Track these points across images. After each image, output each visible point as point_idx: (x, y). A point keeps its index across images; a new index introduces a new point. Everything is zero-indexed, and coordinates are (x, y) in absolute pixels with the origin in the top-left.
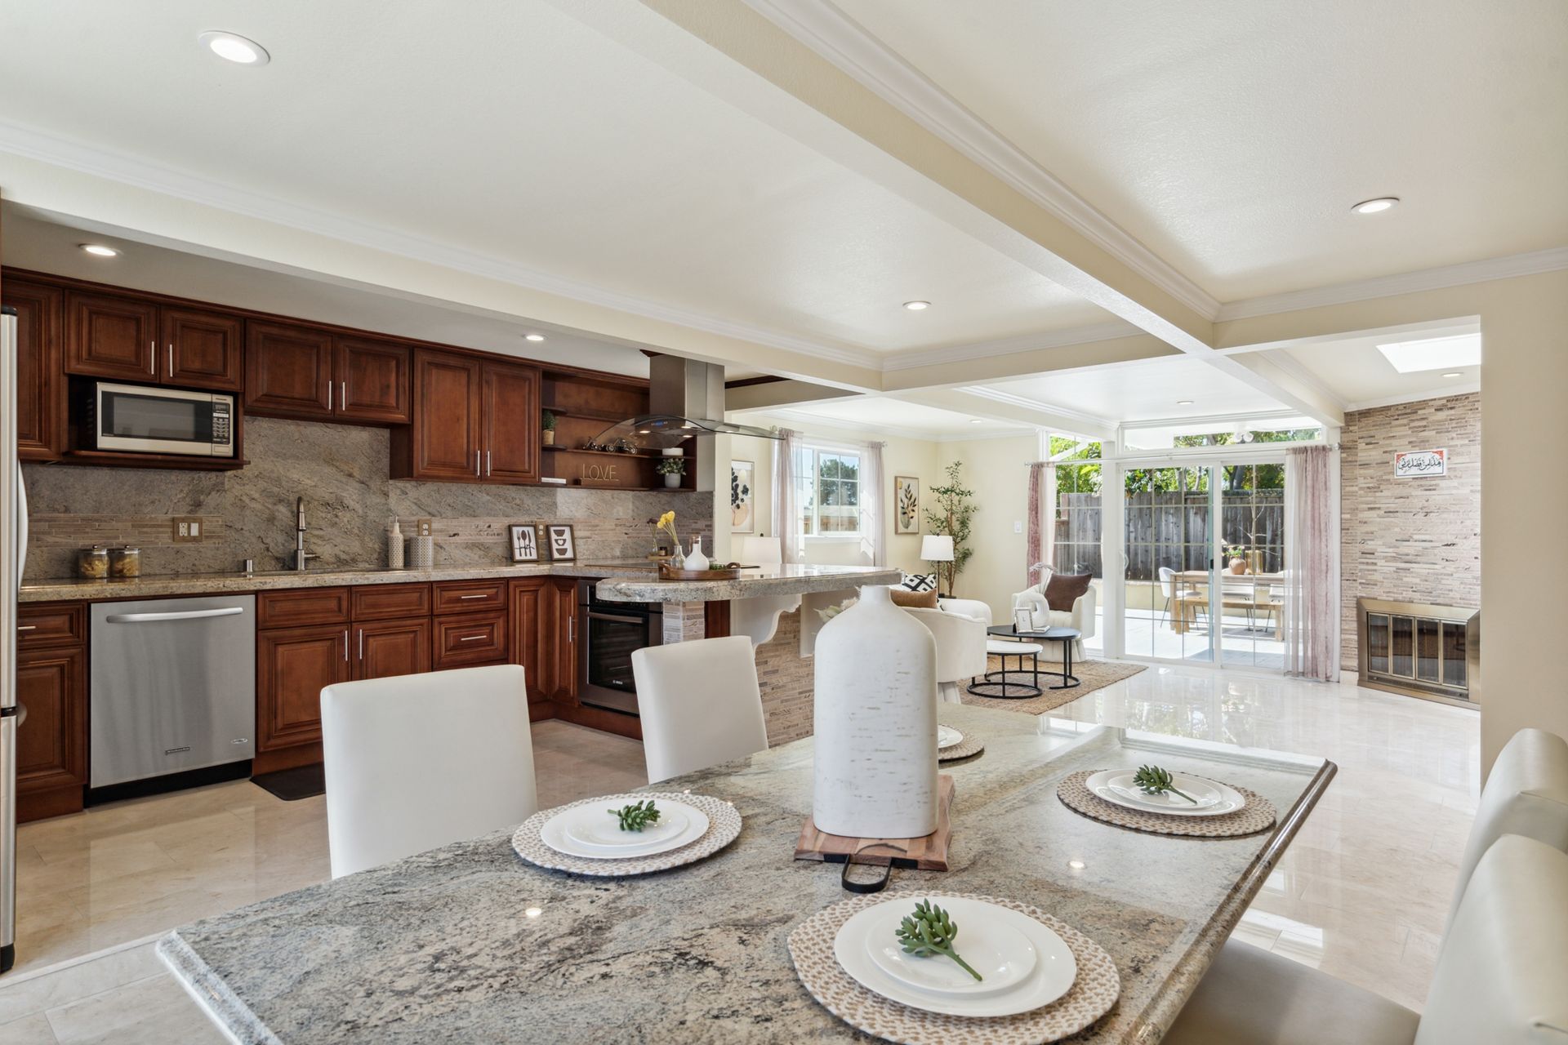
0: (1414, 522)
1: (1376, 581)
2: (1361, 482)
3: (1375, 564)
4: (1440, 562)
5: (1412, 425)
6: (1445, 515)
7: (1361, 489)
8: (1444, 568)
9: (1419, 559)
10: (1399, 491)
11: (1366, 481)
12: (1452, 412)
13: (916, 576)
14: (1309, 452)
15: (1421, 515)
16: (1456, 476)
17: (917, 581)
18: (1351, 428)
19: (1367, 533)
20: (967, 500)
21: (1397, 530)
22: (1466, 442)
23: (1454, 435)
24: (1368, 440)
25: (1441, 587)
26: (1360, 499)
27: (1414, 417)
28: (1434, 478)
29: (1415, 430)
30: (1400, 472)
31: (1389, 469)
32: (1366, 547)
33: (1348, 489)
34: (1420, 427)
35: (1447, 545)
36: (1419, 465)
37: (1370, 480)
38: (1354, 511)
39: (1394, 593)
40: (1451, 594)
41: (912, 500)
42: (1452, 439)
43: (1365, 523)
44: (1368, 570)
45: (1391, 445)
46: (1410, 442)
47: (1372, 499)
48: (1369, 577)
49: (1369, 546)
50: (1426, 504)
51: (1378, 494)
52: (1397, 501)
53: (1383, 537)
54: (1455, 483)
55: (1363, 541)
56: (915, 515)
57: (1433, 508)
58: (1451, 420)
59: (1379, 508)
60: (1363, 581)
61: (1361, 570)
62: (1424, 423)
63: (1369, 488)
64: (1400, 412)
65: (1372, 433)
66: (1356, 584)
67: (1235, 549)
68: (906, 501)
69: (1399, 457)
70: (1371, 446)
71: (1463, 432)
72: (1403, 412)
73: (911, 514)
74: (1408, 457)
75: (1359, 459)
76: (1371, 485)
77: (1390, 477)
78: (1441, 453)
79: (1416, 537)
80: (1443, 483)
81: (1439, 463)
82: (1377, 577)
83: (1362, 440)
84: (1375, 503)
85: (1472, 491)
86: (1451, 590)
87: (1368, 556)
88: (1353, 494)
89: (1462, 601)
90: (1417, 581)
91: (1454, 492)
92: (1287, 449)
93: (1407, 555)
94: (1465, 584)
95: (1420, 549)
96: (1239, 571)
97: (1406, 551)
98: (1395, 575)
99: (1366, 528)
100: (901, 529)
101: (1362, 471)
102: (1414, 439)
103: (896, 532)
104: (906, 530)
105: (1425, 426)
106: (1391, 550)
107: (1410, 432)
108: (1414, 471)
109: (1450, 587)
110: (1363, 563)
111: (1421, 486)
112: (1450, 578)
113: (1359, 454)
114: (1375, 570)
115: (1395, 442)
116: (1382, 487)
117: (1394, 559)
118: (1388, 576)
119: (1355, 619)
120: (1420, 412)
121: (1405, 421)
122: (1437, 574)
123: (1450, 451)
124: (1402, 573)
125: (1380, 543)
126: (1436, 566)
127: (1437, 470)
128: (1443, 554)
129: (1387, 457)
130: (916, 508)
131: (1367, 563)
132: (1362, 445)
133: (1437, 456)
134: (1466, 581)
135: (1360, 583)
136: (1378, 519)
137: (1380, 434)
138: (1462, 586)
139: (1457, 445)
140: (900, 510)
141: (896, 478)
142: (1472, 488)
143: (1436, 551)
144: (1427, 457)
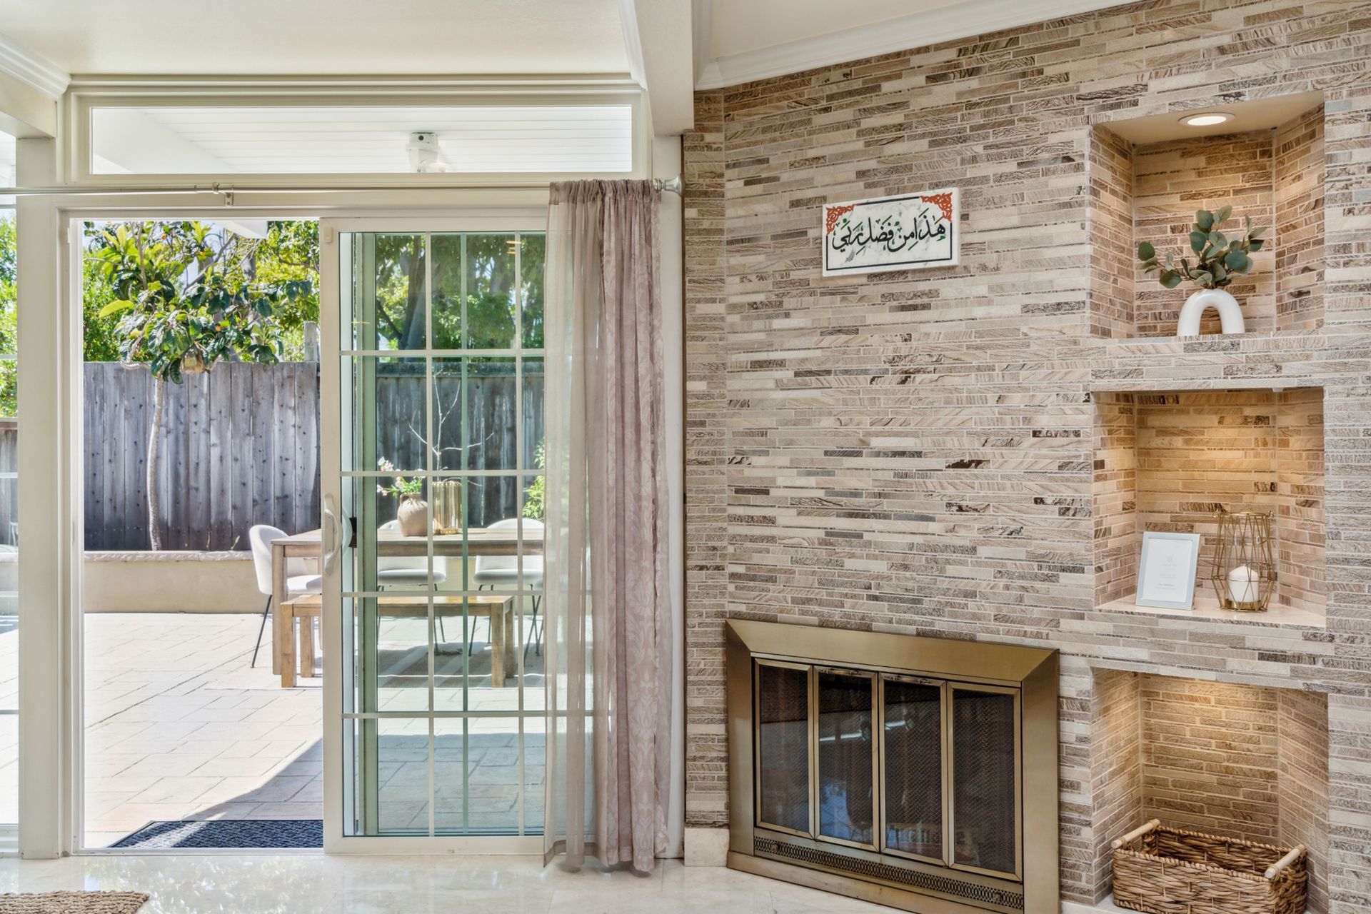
0: (873, 401)
1: (774, 569)
2: (734, 290)
3: (770, 521)
4: (942, 512)
5: (868, 123)
6: (954, 380)
7: (733, 308)
8: (953, 530)
9: (886, 505)
10: (828, 311)
11: (749, 286)
12: (974, 83)
14: (609, 195)
15: (890, 382)
16: (984, 268)
18: (709, 137)
19: (750, 433)
21: (828, 422)
22: (1010, 166)
23: (979, 149)
24: (751, 172)
25: (944, 584)
26: (733, 339)
27: (874, 101)
28: (925, 273)
29: (873, 138)
30: (836, 259)
31: (805, 252)
32: (748, 472)
33: (702, 309)
34: (886, 128)
35: (961, 465)
36: (886, 237)
37: (755, 284)
38: (715, 371)
39: (820, 603)
40: (972, 605)
42: (974, 159)
43: (745, 404)
44: (753, 539)
45: (808, 183)
46: (861, 174)
47: (762, 336)
48: (756, 559)
49: (757, 469)
50: (904, 349)
51: (778, 323)
52: (828, 340)
53: (789, 443)
54: (979, 286)
55: (740, 458)
57: (923, 361)
58: (970, 105)
59: (781, 364)
60: (741, 569)
61: (734, 539)
62: (897, 117)
63: (753, 306)
64: (834, 89)
65: (761, 151)
66: (723, 580)
67: (408, 479)
69: (834, 214)
70: (758, 189)
71: (1002, 139)
72: (843, 87)
74: (858, 216)
75: (727, 224)
76: (760, 298)
77: (810, 274)
78: (944, 201)
79: (877, 443)
80: (948, 289)
81: (941, 230)
82: (776, 558)
83: (729, 173)
84: (770, 347)
85: (1027, 309)
86: (970, 595)
87: (753, 498)
88: (714, 323)
89: (1003, 627)
90: (880, 567)
91: (979, 312)
92: (554, 187)
93: (855, 494)
94: (1010, 575)
95: (889, 476)
96: (417, 528)
97: (852, 482)
98: (822, 553)
99: (745, 421)
101: (736, 260)
102: (871, 164)
105: (900, 127)
106: (812, 481)
107: (860, 145)
108: (874, 255)
109: (969, 586)
110: (739, 519)
111: (891, 296)
112: (969, 558)
113: (730, 212)
114: (771, 539)
115: (821, 175)
116: (789, 303)
117: (820, 507)
118: (804, 554)
119: (719, 677)
120: (887, 87)
121: (847, 115)
122: (934, 549)
123: (965, 195)
124: (842, 547)
125: (784, 460)
126: (932, 527)
127: (935, 249)
128: (950, 491)
129: (799, 218)
131: (751, 520)
132: (733, 187)
133: (935, 211)
134: (1010, 566)
135: (733, 576)
136: (780, 395)
137: (779, 155)
138: (1002, 582)
139: (985, 179)
142: (1030, 300)
143: (931, 483)
144: (907, 213)
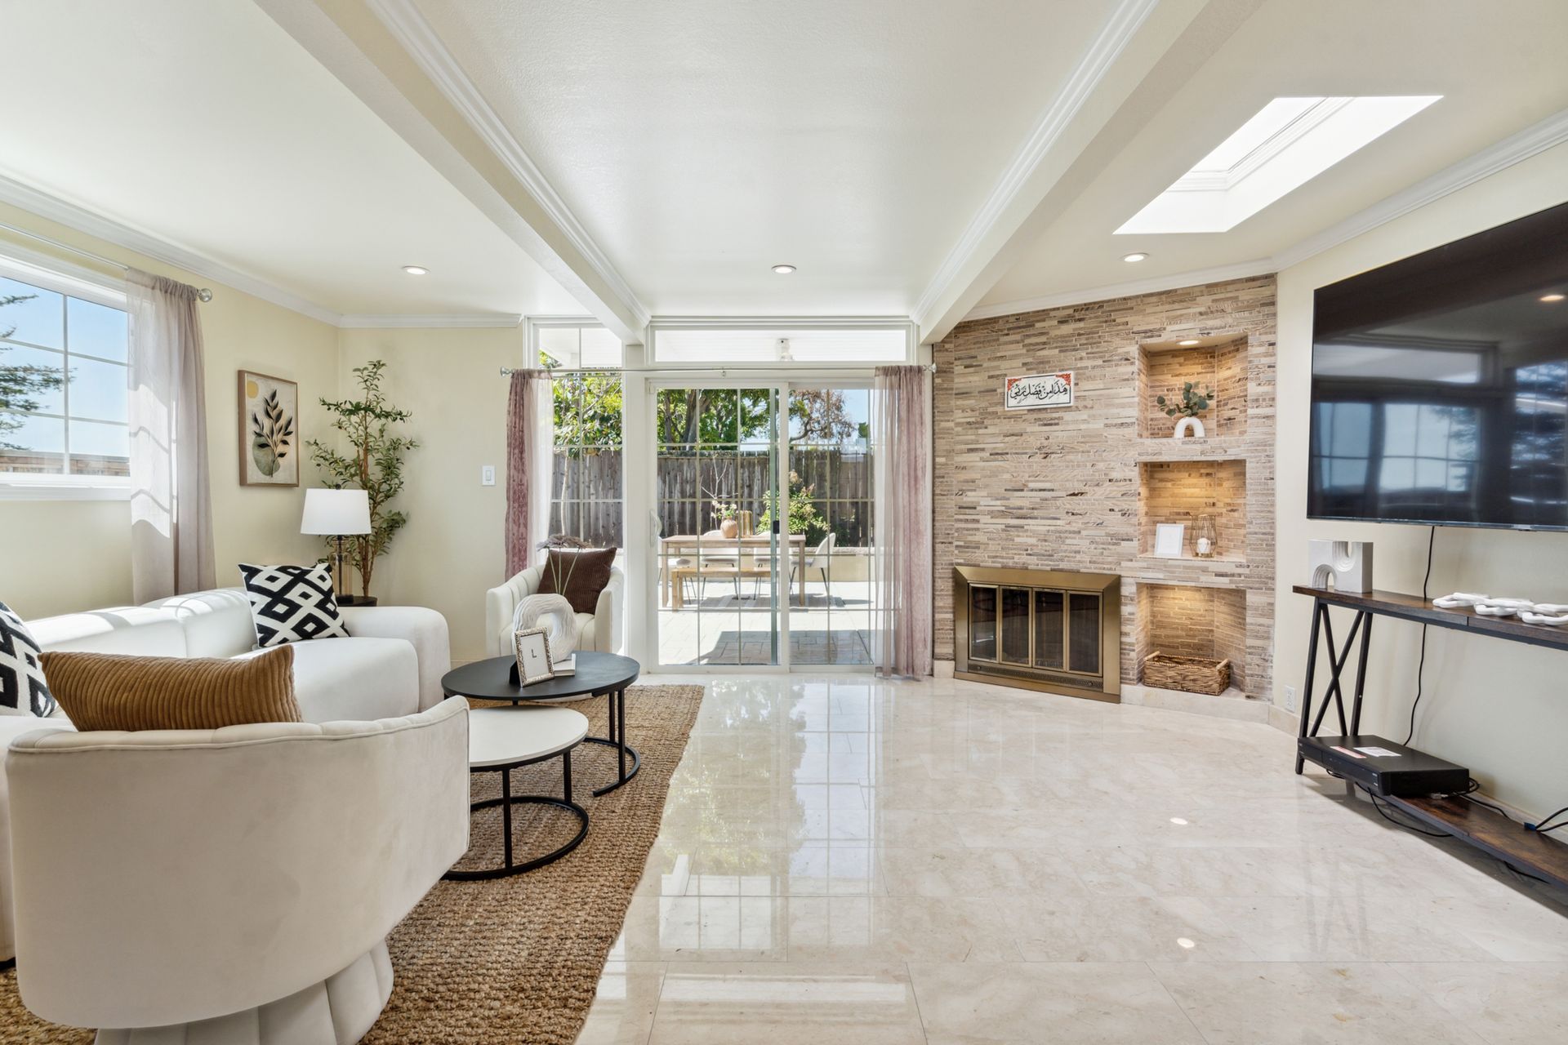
0: (1030, 466)
1: (978, 542)
2: (959, 416)
3: (977, 521)
4: (1064, 516)
5: (1027, 341)
6: (1071, 457)
7: (958, 424)
8: (1069, 523)
9: (1036, 513)
10: (1009, 426)
11: (966, 414)
12: (1081, 324)
13: (283, 569)
14: (903, 372)
15: (1038, 458)
16: (1086, 407)
17: (285, 579)
18: (947, 346)
19: (967, 481)
20: (396, 429)
21: (1007, 476)
22: (1100, 362)
23: (1084, 354)
24: (968, 362)
25: (1066, 547)
26: (958, 438)
27: (1031, 331)
28: (1057, 409)
29: (1031, 348)
30: (1012, 402)
31: (996, 399)
32: (965, 499)
33: (943, 424)
34: (1037, 344)
35: (1074, 494)
36: (1038, 393)
37: (970, 413)
38: (949, 453)
39: (1002, 557)
40: (1078, 557)
41: (283, 421)
42: (1081, 359)
43: (964, 468)
44: (968, 530)
45: (998, 368)
46: (1024, 364)
47: (973, 437)
48: (970, 538)
49: (970, 498)
50: (1046, 443)
51: (981, 431)
52: (1007, 439)
53: (986, 486)
54: (1084, 415)
55: (961, 492)
56: (290, 450)
57: (1055, 448)
58: (1079, 335)
59: (983, 450)
60: (962, 543)
61: (957, 530)
62: (1043, 339)
63: (969, 423)
64: (1011, 325)
65: (973, 353)
66: (952, 548)
67: (727, 509)
68: (267, 423)
69: (1011, 382)
70: (972, 370)
71: (1095, 350)
72: (1015, 325)
73: (281, 448)
74: (1023, 383)
75: (955, 386)
76: (973, 420)
77: (999, 409)
78: (1067, 377)
79: (1032, 485)
80: (1068, 416)
81: (1065, 390)
82: (980, 537)
83: (956, 363)
84: (977, 442)
85: (1106, 425)
86: (1079, 552)
87: (967, 511)
88: (948, 431)
89: (1093, 566)
90: (1033, 541)
91: (1083, 427)
92: (877, 368)
93: (1021, 508)
94: (1097, 543)
95: (1038, 500)
96: (732, 535)
97: (1018, 503)
98: (1004, 535)
99: (963, 476)
100: (254, 474)
101: (959, 402)
102: (1030, 360)
103: (243, 481)
104: (266, 479)
105: (1044, 343)
106: (998, 503)
107: (1024, 351)
108: (1032, 401)
109: (1077, 548)
110: (961, 520)
111: (1040, 419)
112: (1077, 536)
113: (956, 380)
114: (978, 529)
115: (1004, 364)
116: (986, 422)
117: (1003, 514)
118: (992, 536)
119: (950, 593)
120: (1038, 325)
121: (1018, 337)
122: (1060, 532)
123: (1077, 374)
124: (1013, 533)
125: (984, 493)
126: (1058, 522)
127: (1063, 399)
128: (1068, 506)
129: (993, 383)
130: (291, 439)
131: (967, 521)
132: (958, 369)
133: (1062, 381)
134: (1097, 539)
135: (957, 546)
136: (982, 464)
137: (982, 355)
138: (1093, 546)
139: (1087, 368)
140: (250, 440)
141: (241, 375)
142: (1106, 422)
143: (1059, 503)
144: (1048, 382)
